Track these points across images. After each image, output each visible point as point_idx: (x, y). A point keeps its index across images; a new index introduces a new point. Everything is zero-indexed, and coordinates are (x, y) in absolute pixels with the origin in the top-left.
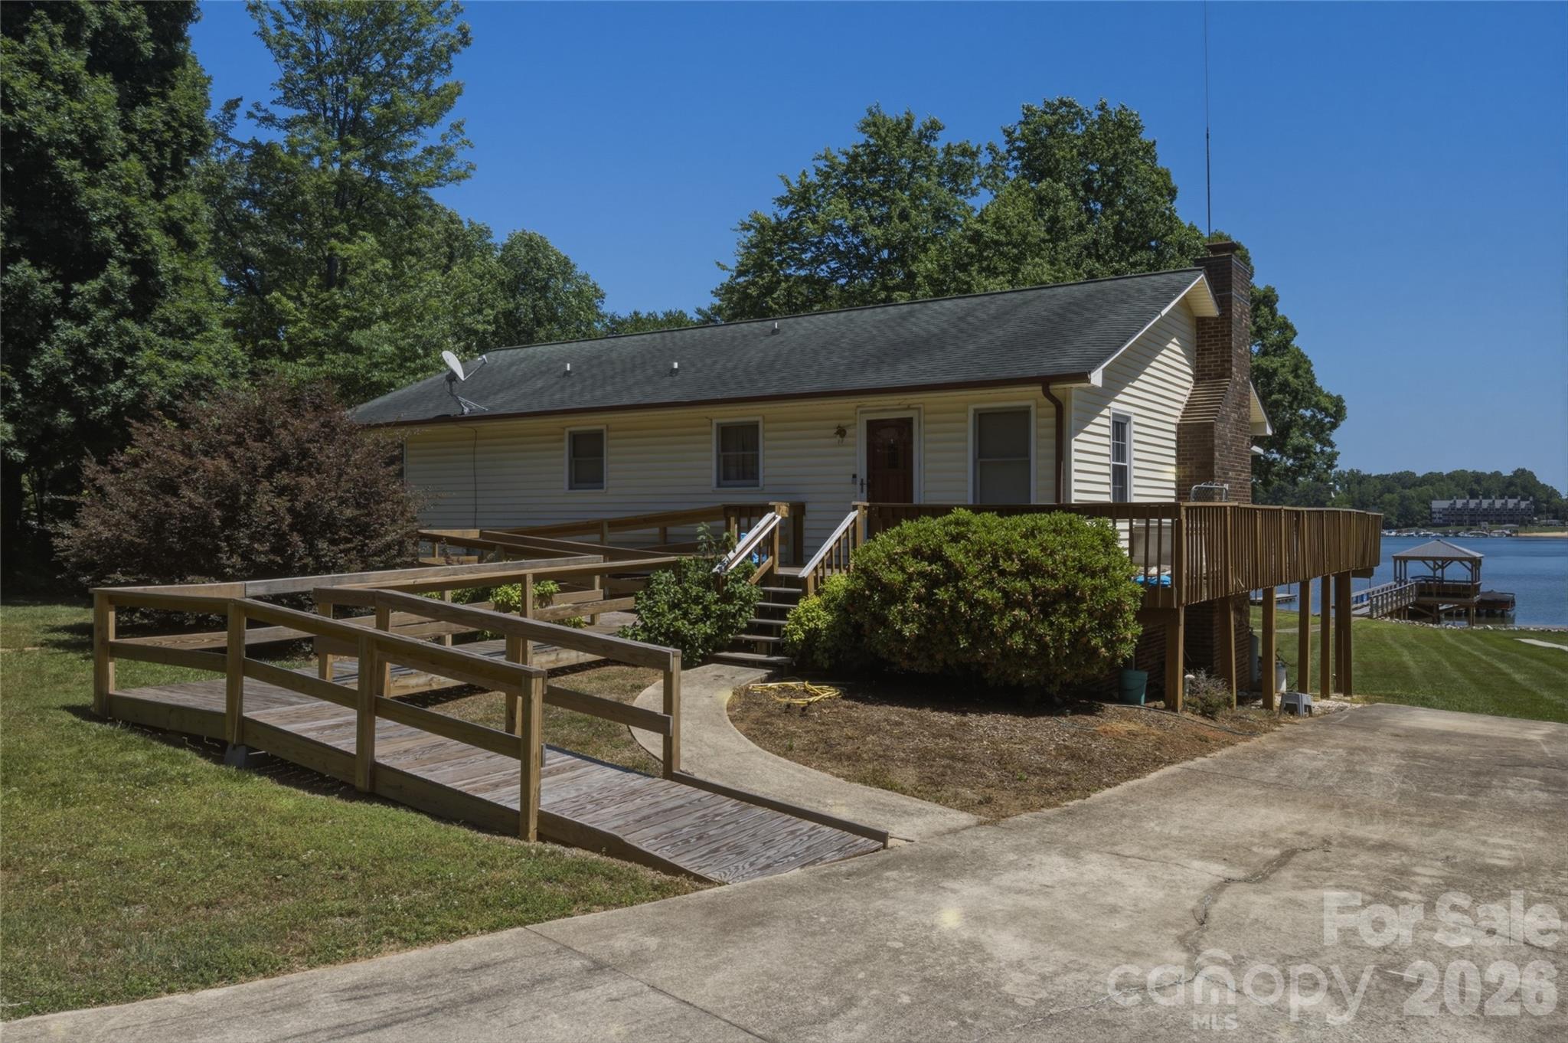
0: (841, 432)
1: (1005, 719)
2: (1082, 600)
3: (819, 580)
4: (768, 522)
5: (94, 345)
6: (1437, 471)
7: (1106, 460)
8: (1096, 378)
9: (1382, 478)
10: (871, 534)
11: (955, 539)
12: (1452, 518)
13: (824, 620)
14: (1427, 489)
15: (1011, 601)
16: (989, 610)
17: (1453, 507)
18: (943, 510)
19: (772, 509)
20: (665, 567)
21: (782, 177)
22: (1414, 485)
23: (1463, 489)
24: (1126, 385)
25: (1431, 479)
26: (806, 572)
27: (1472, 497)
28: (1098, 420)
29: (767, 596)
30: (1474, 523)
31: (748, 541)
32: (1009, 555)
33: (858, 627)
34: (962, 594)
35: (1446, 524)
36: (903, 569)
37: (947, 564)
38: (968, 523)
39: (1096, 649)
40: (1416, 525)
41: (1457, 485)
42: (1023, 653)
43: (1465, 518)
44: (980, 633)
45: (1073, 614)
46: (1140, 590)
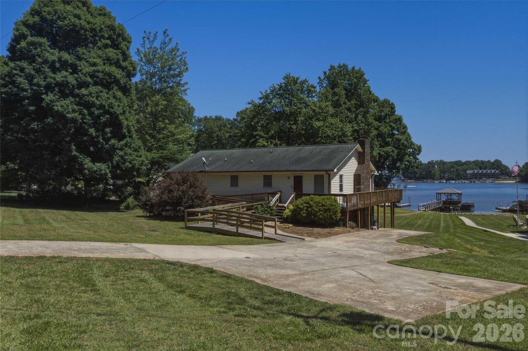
0: (289, 178)
1: (319, 229)
2: (331, 210)
3: (288, 206)
4: (277, 196)
5: (125, 156)
6: (469, 160)
7: (338, 183)
8: (335, 170)
9: (451, 163)
10: (296, 199)
11: (311, 200)
12: (474, 176)
13: (290, 214)
14: (465, 167)
15: (320, 211)
16: (317, 212)
17: (474, 173)
18: (309, 195)
19: (278, 194)
20: (259, 204)
21: (260, 92)
22: (461, 165)
23: (477, 166)
24: (342, 169)
25: (467, 163)
26: (286, 205)
27: (480, 169)
28: (336, 176)
29: (277, 209)
30: (481, 178)
31: (274, 200)
32: (320, 203)
33: (295, 215)
34: (312, 209)
35: (471, 178)
36: (303, 205)
37: (310, 205)
38: (313, 198)
39: (333, 218)
40: (462, 179)
41: (475, 165)
42: (322, 218)
43: (478, 176)
44: (315, 215)
45: (330, 212)
46: (341, 208)
